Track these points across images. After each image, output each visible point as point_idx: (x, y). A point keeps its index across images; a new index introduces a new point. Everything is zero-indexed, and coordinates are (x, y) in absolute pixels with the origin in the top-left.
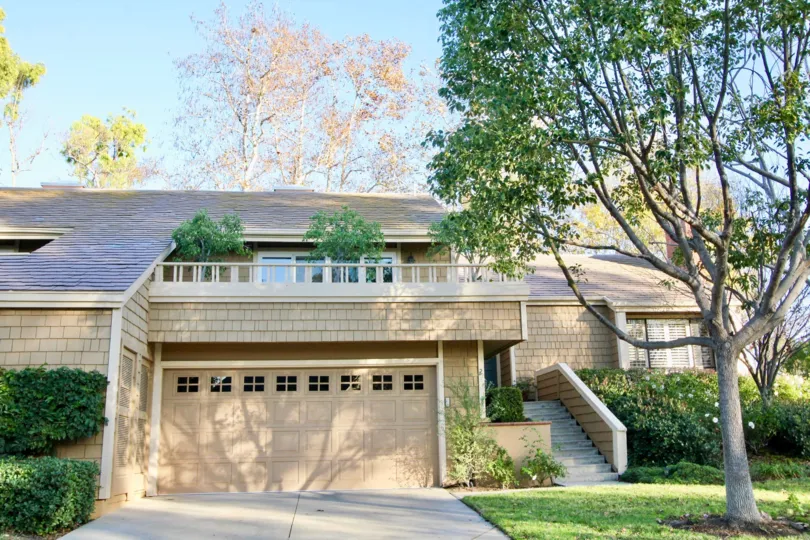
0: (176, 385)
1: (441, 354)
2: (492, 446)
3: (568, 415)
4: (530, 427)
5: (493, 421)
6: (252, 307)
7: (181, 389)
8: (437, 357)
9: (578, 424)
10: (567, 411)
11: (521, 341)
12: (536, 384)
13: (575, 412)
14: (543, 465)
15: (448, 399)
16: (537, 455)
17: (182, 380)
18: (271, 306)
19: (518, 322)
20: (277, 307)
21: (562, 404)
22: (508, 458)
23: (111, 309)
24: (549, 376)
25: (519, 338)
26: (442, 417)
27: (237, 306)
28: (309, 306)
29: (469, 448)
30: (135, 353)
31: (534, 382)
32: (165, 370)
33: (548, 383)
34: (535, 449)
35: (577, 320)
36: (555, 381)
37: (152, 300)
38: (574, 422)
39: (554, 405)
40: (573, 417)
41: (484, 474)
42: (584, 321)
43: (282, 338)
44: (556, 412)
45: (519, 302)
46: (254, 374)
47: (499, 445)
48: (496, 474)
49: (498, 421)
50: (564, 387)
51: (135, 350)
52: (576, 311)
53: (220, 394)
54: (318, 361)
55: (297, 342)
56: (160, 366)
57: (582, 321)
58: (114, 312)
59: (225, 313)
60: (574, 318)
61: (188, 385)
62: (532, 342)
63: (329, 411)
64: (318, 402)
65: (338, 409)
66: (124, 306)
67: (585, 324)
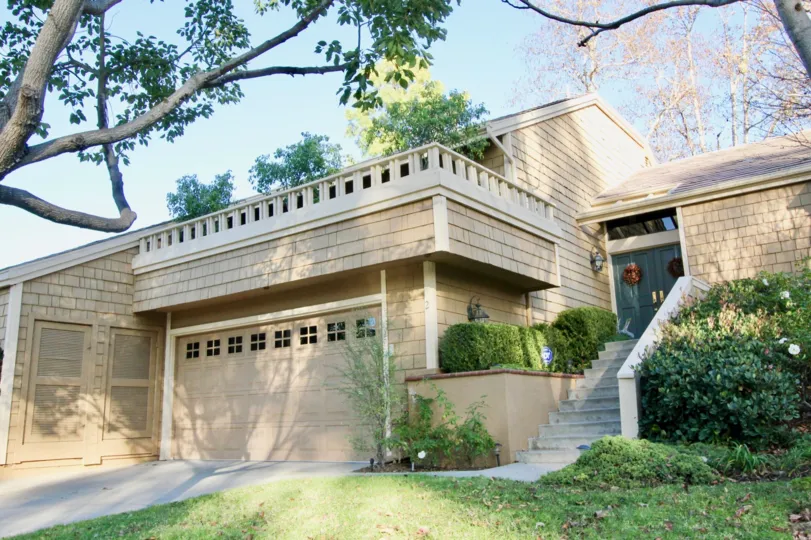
0: (186, 352)
1: (383, 286)
7: (192, 355)
8: (380, 292)
15: (392, 347)
17: (189, 347)
18: (207, 261)
20: (211, 260)
27: (186, 267)
28: (235, 254)
30: (87, 327)
32: (177, 337)
35: (788, 208)
37: (136, 273)
42: (801, 206)
45: (431, 198)
46: (235, 335)
51: (89, 323)
52: (785, 195)
53: (213, 357)
54: (275, 313)
55: (226, 296)
56: (172, 333)
57: (795, 208)
58: (12, 290)
59: (178, 276)
60: (783, 205)
61: (193, 351)
62: (716, 252)
63: (290, 370)
64: (281, 360)
65: (299, 367)
66: (25, 283)
67: (802, 211)
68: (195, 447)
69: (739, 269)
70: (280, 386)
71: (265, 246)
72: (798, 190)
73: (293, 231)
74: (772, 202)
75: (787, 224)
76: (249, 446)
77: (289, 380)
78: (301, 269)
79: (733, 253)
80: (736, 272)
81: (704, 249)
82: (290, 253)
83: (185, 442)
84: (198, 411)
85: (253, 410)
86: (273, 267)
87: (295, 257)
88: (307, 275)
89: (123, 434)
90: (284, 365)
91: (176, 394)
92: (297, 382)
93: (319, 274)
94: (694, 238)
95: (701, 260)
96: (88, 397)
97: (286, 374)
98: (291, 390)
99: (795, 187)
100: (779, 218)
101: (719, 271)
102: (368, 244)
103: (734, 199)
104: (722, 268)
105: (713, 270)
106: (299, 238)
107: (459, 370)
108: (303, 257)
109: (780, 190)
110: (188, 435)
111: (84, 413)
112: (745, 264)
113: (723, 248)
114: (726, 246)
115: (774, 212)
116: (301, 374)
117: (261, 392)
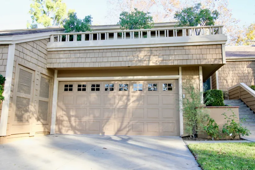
0: (64, 88)
1: (180, 73)
2: (206, 118)
3: (245, 105)
4: (227, 109)
5: (207, 106)
6: (90, 51)
7: (66, 90)
8: (179, 75)
9: (251, 110)
10: (244, 104)
11: (223, 65)
12: (228, 94)
13: (249, 104)
14: (235, 128)
15: (184, 95)
16: (232, 123)
17: (66, 86)
18: (98, 51)
19: (221, 55)
20: (101, 51)
21: (242, 101)
22: (215, 124)
23: (8, 45)
24: (235, 89)
25: (221, 63)
26: (181, 103)
27: (84, 52)
28: (115, 50)
29: (193, 118)
30: (34, 71)
31: (227, 93)
32: (59, 81)
33: (234, 92)
34: (231, 120)
35: (247, 67)
36: (238, 91)
37: (48, 50)
38: (249, 109)
39: (238, 101)
40: (248, 107)
41: (202, 131)
42: (250, 67)
43: (103, 65)
44: (239, 104)
45: (221, 45)
46: (95, 83)
47: (210, 117)
48: (209, 132)
49: (210, 105)
50: (243, 93)
51: (34, 69)
52: (246, 63)
53: (81, 92)
54: (123, 77)
55: (110, 67)
56: (57, 79)
57: (249, 67)
58: (10, 46)
59: (78, 55)
60: (246, 66)
61: (68, 88)
62: (226, 77)
63: (128, 100)
64: (123, 96)
65: (132, 99)
66: (16, 44)
67: (251, 69)
68: (70, 128)
69: (232, 82)
70: (122, 106)
71: (135, 50)
72: (250, 63)
73: (152, 46)
74: (243, 65)
75: (246, 72)
76: (104, 128)
77: (127, 104)
78: (154, 61)
79: (231, 77)
80: (231, 83)
81: (223, 75)
82: (149, 54)
83: (64, 126)
84: (72, 113)
85: (106, 114)
86: (139, 58)
87: (152, 56)
88: (158, 64)
89: (42, 122)
90: (125, 98)
91: (58, 106)
92: (131, 105)
93: (165, 64)
94: (220, 72)
95: (222, 78)
96: (33, 104)
97: (126, 101)
98: (128, 108)
99: (249, 62)
100: (244, 69)
101: (227, 82)
102: (190, 57)
103: (232, 62)
104: (228, 81)
105: (225, 82)
106: (154, 49)
107: (215, 105)
108: (157, 57)
109: (245, 62)
110: (66, 123)
111: (31, 111)
112: (234, 81)
113: (228, 76)
114: (229, 75)
115: (243, 68)
116: (134, 102)
117: (111, 108)
